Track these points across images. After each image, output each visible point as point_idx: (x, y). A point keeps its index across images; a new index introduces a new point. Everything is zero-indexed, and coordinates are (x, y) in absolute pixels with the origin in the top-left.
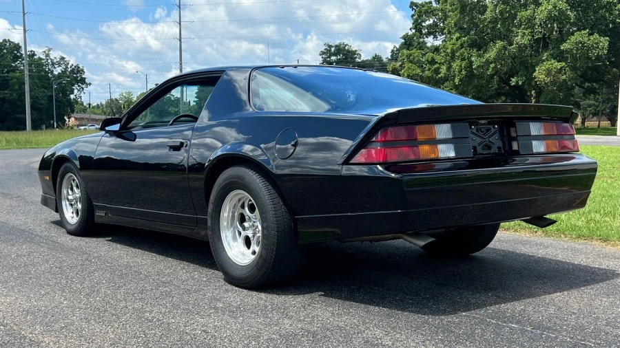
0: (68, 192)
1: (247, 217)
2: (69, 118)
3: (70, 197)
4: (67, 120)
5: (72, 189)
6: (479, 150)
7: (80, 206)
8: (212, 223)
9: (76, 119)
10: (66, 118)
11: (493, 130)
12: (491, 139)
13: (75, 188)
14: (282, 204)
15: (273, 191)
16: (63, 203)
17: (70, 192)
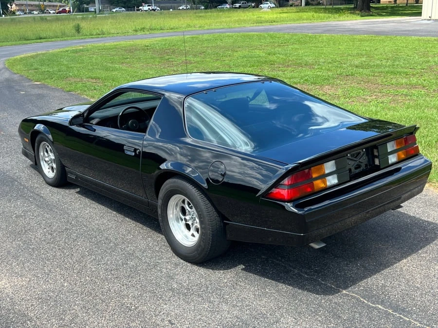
0: (44, 154)
1: (187, 211)
2: (11, 6)
3: (47, 159)
4: (10, 7)
5: (47, 152)
6: (353, 170)
7: (55, 166)
8: (161, 213)
9: (16, 5)
10: (8, 5)
11: (362, 153)
12: (360, 161)
13: (49, 153)
14: (214, 211)
15: (207, 202)
16: (42, 163)
17: (46, 154)
